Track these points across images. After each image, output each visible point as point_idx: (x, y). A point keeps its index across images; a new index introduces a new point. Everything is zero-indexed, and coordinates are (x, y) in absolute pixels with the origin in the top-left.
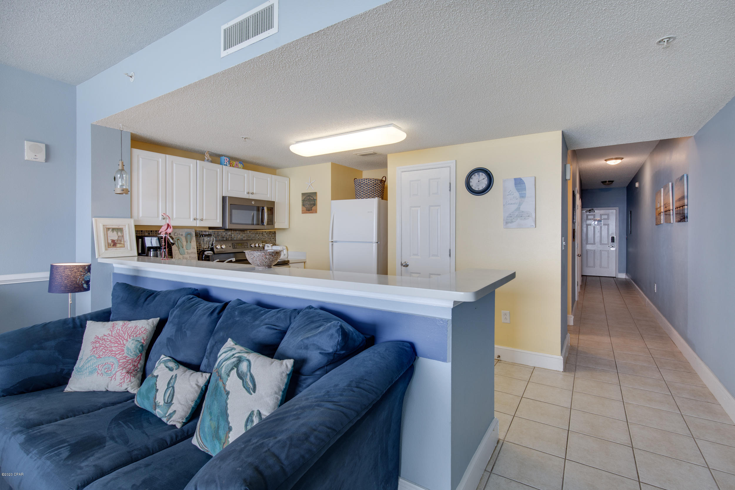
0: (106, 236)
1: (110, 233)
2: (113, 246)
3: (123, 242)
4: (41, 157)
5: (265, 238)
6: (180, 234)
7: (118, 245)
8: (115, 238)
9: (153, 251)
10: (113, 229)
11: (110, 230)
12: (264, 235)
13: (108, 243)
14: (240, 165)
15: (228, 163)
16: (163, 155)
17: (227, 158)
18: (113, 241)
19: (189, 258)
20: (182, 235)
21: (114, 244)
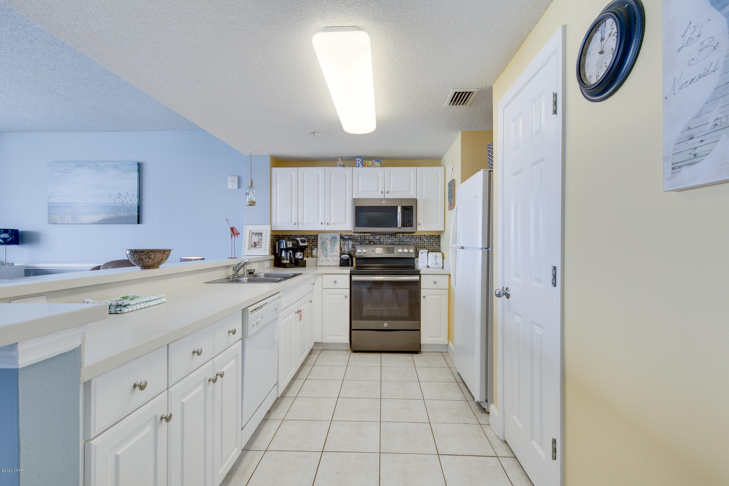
0: (250, 238)
1: (254, 236)
2: (254, 246)
3: (261, 244)
4: (236, 186)
5: (423, 242)
6: (326, 238)
7: (258, 246)
8: (256, 241)
9: (284, 252)
10: (256, 234)
11: (254, 234)
12: (423, 240)
13: (251, 244)
14: (376, 164)
15: (360, 164)
16: (295, 169)
17: (359, 159)
18: (255, 243)
19: (331, 260)
20: (327, 239)
21: (255, 245)
